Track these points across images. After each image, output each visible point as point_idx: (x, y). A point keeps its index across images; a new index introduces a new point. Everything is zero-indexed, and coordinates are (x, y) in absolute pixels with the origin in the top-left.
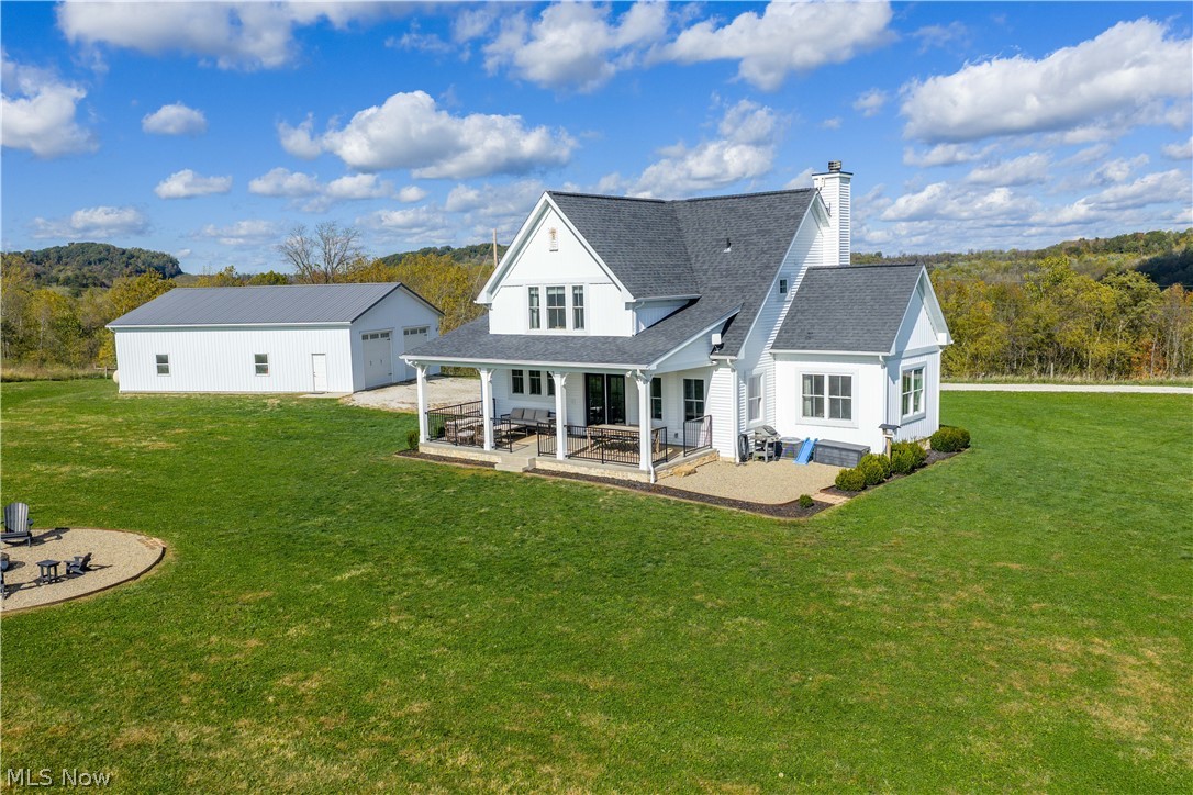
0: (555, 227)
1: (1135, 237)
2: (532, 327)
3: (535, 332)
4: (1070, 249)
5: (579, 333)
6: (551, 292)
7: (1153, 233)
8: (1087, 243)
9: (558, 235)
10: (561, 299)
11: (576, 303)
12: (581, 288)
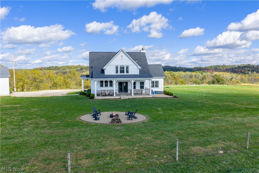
0: (122, 55)
1: (53, 67)
2: (116, 73)
3: (117, 74)
4: (40, 69)
5: (127, 74)
6: (121, 67)
7: (56, 66)
8: (43, 68)
9: (123, 56)
10: (123, 68)
11: (127, 69)
12: (128, 66)
